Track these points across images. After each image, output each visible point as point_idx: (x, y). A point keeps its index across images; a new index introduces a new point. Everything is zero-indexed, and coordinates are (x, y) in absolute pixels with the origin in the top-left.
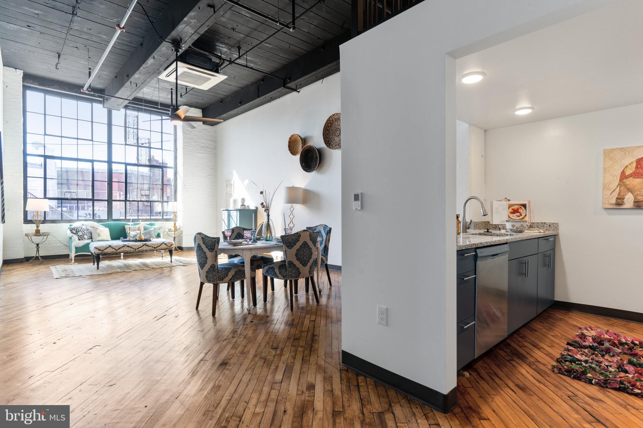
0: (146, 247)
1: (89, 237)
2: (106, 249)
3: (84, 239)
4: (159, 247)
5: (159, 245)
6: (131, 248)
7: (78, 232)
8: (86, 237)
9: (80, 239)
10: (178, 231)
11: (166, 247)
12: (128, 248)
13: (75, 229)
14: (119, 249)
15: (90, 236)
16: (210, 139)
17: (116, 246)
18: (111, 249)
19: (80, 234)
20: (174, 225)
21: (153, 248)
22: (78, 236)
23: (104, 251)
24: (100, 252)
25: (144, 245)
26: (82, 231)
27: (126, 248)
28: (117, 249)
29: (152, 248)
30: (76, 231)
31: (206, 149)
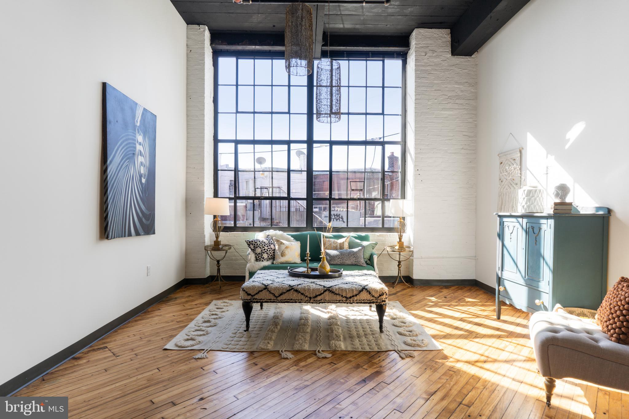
0: (331, 294)
1: (270, 257)
2: (258, 293)
3: (262, 259)
4: (355, 298)
5: (355, 293)
6: (302, 294)
7: (257, 247)
8: (265, 256)
9: (258, 258)
10: (405, 251)
11: (369, 297)
12: (296, 293)
13: (253, 243)
14: (281, 294)
15: (272, 254)
16: (465, 81)
17: (276, 288)
18: (268, 293)
19: (258, 250)
20: (398, 240)
21: (344, 299)
22: (256, 254)
23: (255, 297)
24: (249, 297)
25: (325, 291)
26: (261, 246)
27: (293, 294)
28: (277, 295)
29: (341, 298)
30: (254, 247)
31: (457, 101)
